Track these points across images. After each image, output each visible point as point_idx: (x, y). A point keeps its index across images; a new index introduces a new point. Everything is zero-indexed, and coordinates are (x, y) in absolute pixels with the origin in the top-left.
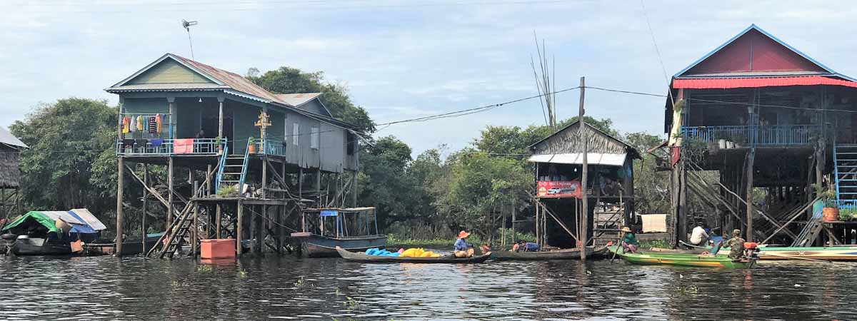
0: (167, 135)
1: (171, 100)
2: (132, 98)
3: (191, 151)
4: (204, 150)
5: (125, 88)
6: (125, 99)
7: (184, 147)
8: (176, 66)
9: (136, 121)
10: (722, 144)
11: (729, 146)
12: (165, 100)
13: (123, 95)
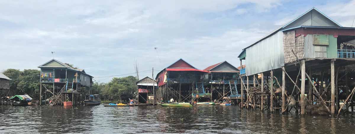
0: (53, 78)
1: (54, 70)
2: (44, 69)
3: (59, 82)
4: (62, 81)
5: (42, 67)
6: (43, 69)
7: (57, 80)
8: (55, 62)
9: (45, 74)
10: (175, 82)
11: (176, 82)
12: (52, 69)
13: (42, 68)
